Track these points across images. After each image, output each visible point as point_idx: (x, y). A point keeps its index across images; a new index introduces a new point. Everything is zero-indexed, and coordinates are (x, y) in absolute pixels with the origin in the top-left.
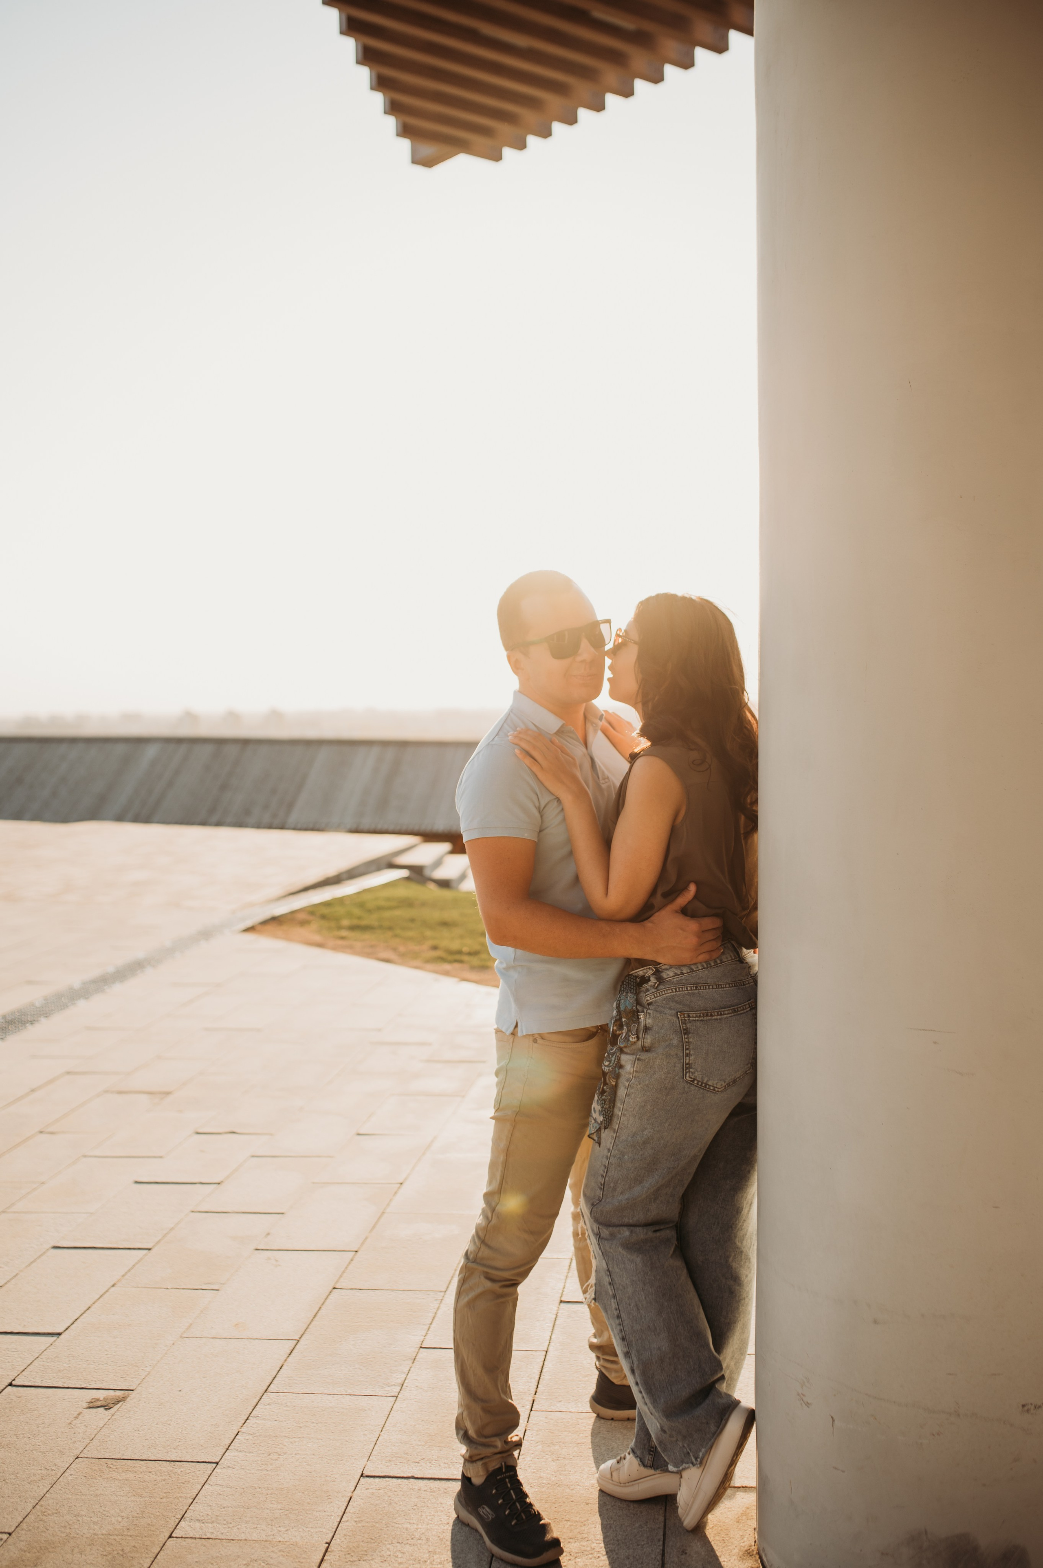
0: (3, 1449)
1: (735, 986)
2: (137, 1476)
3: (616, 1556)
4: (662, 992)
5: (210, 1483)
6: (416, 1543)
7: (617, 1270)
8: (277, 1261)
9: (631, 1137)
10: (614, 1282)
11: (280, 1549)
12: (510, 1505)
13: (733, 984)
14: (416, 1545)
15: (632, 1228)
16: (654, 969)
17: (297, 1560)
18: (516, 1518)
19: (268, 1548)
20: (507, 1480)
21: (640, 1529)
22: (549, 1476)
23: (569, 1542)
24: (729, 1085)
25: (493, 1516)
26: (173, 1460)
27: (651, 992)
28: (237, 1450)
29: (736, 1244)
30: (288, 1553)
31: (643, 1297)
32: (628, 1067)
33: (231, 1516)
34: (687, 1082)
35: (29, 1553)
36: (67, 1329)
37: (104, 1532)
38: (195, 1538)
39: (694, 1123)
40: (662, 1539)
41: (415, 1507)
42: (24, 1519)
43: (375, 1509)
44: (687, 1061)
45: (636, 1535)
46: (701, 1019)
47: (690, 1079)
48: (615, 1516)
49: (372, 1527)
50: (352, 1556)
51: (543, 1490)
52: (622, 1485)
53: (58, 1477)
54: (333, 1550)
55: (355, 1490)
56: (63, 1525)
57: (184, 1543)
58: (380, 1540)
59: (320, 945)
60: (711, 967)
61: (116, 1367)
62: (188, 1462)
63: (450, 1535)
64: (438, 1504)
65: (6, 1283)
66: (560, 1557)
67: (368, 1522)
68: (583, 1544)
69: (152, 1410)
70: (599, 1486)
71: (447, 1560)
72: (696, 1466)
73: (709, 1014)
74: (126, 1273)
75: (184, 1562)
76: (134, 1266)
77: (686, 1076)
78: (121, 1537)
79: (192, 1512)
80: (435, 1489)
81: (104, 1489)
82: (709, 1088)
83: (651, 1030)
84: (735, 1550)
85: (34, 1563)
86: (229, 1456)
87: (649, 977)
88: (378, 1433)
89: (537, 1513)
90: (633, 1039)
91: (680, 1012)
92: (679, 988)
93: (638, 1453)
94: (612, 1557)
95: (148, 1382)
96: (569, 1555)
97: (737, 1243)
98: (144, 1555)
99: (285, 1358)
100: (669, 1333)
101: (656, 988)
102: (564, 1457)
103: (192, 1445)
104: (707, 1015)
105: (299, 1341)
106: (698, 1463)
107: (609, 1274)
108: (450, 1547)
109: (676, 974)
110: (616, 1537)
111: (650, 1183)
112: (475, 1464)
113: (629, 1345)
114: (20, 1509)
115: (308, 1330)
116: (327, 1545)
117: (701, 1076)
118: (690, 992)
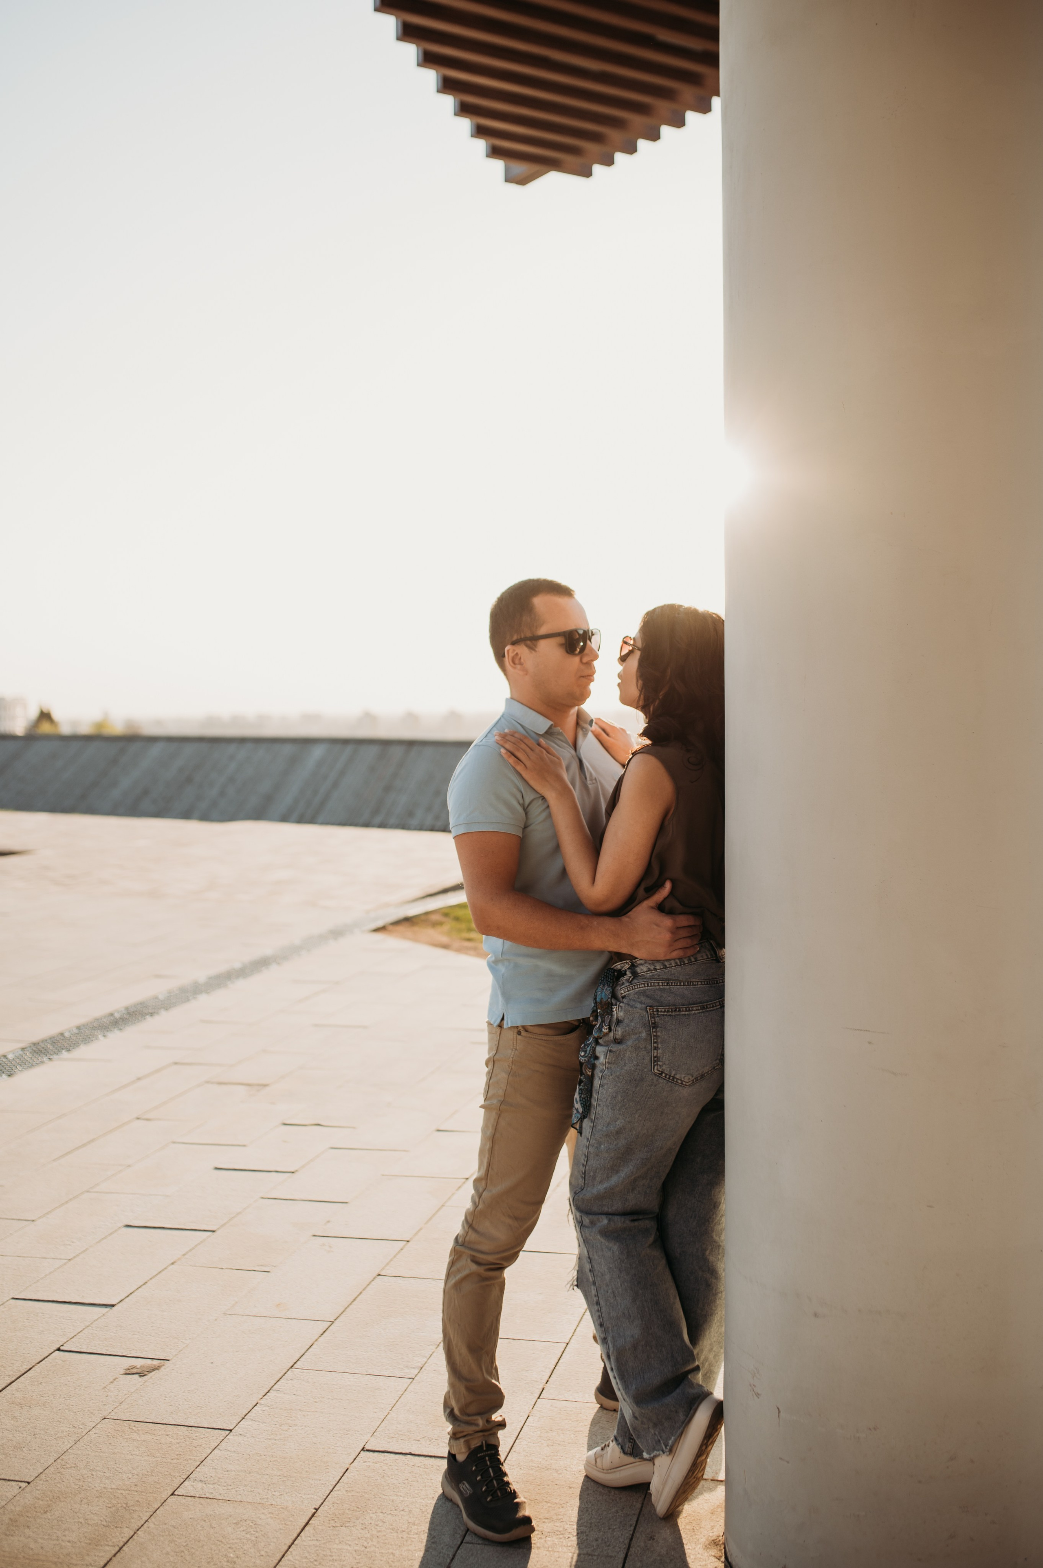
0: (39, 1407)
1: (707, 984)
2: (155, 1438)
3: (585, 1538)
4: (635, 986)
5: (220, 1448)
6: (399, 1514)
7: (596, 1257)
8: (331, 1247)
9: (606, 1127)
10: (593, 1269)
11: (270, 1511)
12: (487, 1481)
13: (706, 982)
14: (398, 1516)
15: (610, 1216)
16: (630, 964)
17: (283, 1523)
18: (492, 1495)
19: (259, 1510)
20: (487, 1458)
21: (615, 1514)
22: (540, 1460)
23: (544, 1522)
24: (697, 1079)
25: (471, 1491)
26: (191, 1425)
27: (625, 985)
28: (252, 1420)
29: (713, 1237)
30: (277, 1515)
31: (619, 1284)
32: (602, 1059)
33: (233, 1479)
34: (655, 1075)
35: (42, 1500)
36: (121, 1301)
37: (114, 1486)
38: (195, 1497)
39: (664, 1115)
40: (634, 1525)
41: (406, 1481)
42: (44, 1470)
43: (367, 1480)
44: (655, 1054)
45: (610, 1520)
46: (669, 1014)
47: (658, 1072)
48: (594, 1500)
49: (361, 1497)
50: (336, 1522)
51: (531, 1472)
52: (605, 1471)
53: (83, 1435)
54: (319, 1516)
55: (353, 1462)
56: (77, 1478)
57: (184, 1501)
58: (366, 1509)
59: (445, 947)
60: (684, 964)
61: (158, 1338)
62: (205, 1428)
63: (432, 1508)
64: (428, 1480)
65: (75, 1257)
66: (531, 1535)
67: (358, 1492)
68: (557, 1524)
69: (182, 1379)
70: (586, 1472)
71: (424, 1531)
72: (666, 1453)
73: (677, 1009)
74: (187, 1252)
75: (180, 1518)
76: (196, 1246)
77: (654, 1069)
78: (127, 1492)
79: (197, 1473)
80: (429, 1466)
81: (122, 1448)
82: (676, 1082)
83: (622, 1022)
84: (702, 1540)
85: (44, 1510)
86: (243, 1424)
87: (626, 971)
88: (388, 1411)
89: (512, 1492)
90: (605, 1030)
91: (649, 1006)
92: (651, 983)
93: (620, 1440)
94: (581, 1538)
95: (185, 1353)
96: (541, 1534)
97: (715, 1236)
98: (145, 1509)
99: (316, 1338)
100: (642, 1321)
101: (630, 982)
102: (559, 1443)
103: (212, 1413)
104: (675, 1011)
105: (333, 1322)
106: (667, 1450)
107: (589, 1261)
108: (429, 1520)
109: (649, 970)
110: (590, 1520)
111: (625, 1172)
112: (458, 1441)
113: (606, 1331)
114: (42, 1461)
115: (345, 1313)
116: (315, 1510)
117: (668, 1069)
118: (661, 987)
